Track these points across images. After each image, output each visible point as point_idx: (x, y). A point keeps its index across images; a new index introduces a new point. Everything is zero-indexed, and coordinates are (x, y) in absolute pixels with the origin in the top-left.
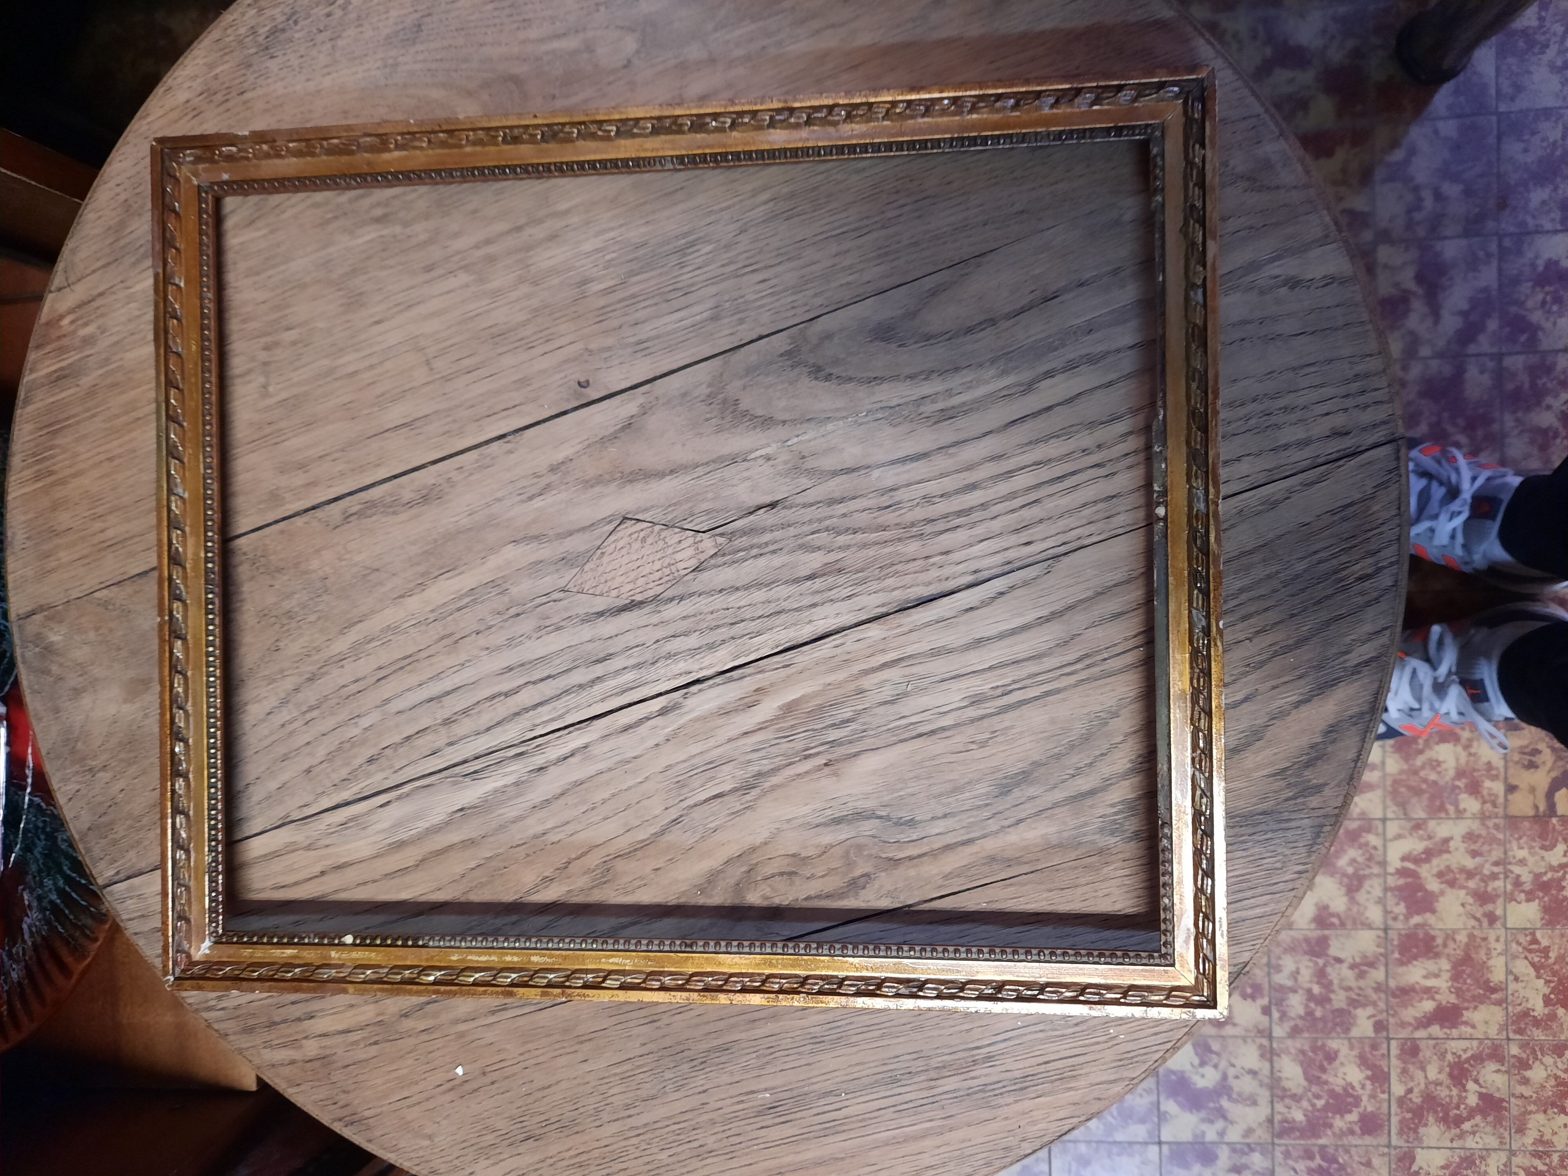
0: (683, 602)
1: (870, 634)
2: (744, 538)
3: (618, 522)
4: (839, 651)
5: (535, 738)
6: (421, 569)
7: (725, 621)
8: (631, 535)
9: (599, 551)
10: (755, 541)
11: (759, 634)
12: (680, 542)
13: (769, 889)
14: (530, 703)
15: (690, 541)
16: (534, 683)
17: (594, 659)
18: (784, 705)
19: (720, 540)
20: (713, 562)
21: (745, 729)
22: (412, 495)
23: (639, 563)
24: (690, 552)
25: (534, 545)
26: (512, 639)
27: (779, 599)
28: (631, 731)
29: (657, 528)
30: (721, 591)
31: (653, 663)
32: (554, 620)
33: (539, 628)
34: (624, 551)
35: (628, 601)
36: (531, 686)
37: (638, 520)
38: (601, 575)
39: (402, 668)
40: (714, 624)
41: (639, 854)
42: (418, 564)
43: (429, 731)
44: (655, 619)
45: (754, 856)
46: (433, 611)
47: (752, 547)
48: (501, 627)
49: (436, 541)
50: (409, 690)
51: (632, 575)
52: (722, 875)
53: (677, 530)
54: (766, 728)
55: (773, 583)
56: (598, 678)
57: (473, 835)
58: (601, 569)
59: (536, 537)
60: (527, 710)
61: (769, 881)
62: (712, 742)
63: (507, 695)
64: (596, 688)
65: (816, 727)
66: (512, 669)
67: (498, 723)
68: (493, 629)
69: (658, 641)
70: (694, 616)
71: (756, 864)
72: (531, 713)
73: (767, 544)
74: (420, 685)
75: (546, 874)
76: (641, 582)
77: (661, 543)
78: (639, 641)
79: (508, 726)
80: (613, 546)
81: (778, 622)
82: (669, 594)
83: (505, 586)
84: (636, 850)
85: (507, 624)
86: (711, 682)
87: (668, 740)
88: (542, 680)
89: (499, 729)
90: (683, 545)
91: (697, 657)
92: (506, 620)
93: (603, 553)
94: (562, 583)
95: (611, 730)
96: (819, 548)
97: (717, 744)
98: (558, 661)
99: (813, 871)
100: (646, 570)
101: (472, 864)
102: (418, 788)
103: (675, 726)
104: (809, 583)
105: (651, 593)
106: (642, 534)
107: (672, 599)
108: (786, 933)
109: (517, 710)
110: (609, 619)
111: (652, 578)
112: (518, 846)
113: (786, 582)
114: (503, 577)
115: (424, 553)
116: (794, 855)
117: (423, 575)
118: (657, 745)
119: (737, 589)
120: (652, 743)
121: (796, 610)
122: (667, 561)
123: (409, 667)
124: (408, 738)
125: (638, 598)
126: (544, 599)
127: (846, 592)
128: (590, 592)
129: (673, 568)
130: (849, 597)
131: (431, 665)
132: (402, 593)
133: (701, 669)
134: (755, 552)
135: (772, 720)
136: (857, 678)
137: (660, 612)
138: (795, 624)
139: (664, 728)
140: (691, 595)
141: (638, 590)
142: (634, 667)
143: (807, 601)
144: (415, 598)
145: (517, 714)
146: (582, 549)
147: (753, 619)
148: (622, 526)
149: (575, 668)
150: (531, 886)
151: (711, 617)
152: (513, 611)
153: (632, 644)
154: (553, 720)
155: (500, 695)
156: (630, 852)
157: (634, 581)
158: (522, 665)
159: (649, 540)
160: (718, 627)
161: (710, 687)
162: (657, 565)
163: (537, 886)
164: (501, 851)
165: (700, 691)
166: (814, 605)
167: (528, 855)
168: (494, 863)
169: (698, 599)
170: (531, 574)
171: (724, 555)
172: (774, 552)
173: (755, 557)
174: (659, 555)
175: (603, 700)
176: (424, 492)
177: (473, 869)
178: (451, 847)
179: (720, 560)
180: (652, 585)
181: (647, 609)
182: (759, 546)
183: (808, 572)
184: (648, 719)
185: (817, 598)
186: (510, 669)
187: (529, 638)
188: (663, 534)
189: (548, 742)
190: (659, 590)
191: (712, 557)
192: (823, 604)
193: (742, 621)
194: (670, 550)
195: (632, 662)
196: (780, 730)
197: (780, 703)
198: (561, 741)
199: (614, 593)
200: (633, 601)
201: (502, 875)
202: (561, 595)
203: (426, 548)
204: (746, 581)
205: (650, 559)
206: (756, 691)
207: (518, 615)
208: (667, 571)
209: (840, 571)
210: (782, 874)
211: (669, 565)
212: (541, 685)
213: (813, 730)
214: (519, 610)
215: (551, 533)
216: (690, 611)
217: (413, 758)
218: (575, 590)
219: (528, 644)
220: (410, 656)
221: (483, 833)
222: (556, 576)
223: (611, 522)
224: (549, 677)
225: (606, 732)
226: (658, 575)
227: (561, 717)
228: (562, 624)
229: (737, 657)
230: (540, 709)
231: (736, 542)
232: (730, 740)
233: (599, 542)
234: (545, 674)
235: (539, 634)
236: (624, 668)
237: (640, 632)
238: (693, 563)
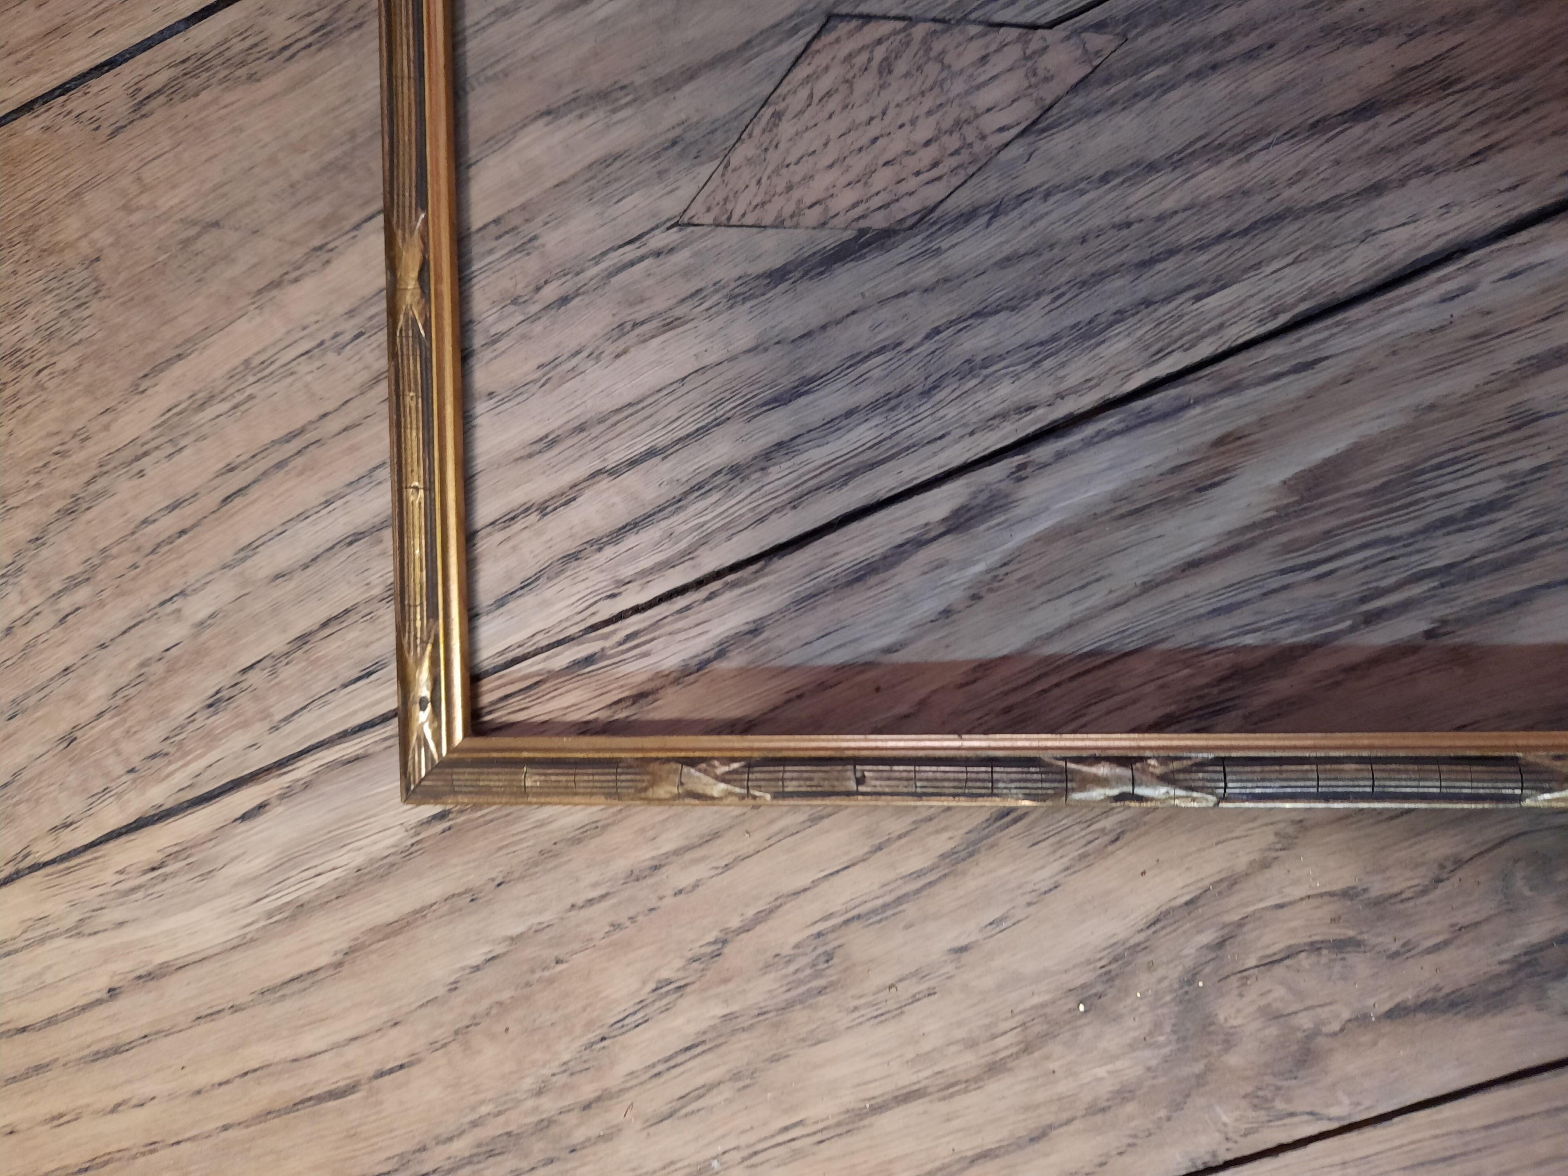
0: (1002, 220)
1: (1549, 252)
2: (1164, 29)
3: (814, 28)
4: (1457, 308)
5: (621, 616)
6: (320, 209)
7: (1124, 256)
8: (849, 57)
9: (768, 112)
10: (1195, 31)
11: (1221, 284)
12: (984, 59)
13: (1280, 992)
14: (602, 525)
15: (1013, 53)
16: (614, 472)
17: (768, 394)
18: (1298, 477)
19: (1097, 41)
20: (1078, 102)
21: (1192, 551)
22: (293, 28)
23: (875, 129)
24: (1013, 83)
25: (596, 118)
26: (554, 363)
27: (1272, 184)
28: (873, 580)
29: (920, 31)
30: (1105, 179)
31: (927, 393)
32: (659, 304)
33: (621, 329)
34: (833, 104)
35: (849, 234)
36: (605, 483)
37: (868, 18)
38: (776, 171)
39: (280, 465)
40: (1090, 269)
41: (910, 910)
42: (314, 198)
43: (353, 617)
44: (927, 273)
45: (1234, 900)
46: (351, 313)
47: (1187, 48)
48: (524, 337)
49: (353, 135)
50: (303, 516)
51: (859, 164)
52: (1143, 959)
53: (973, 30)
54: (1251, 543)
55: (1254, 138)
56: (780, 445)
57: (474, 879)
58: (774, 157)
59: (602, 96)
60: (598, 544)
61: (1279, 970)
62: (1097, 596)
63: (544, 509)
64: (775, 472)
65: (1395, 531)
66: (554, 442)
67: (526, 585)
68: (502, 345)
69: (937, 331)
70: (1034, 252)
71: (1241, 924)
72: (609, 551)
73: (1228, 37)
74: (328, 503)
75: (665, 974)
76: (883, 178)
77: (932, 70)
78: (886, 334)
79: (548, 591)
80: (803, 93)
81: (1273, 247)
82: (963, 200)
83: (528, 230)
84: (900, 900)
85: (538, 327)
86: (1089, 430)
87: (976, 597)
88: (633, 463)
89: (529, 600)
90: (991, 70)
91: (1048, 364)
92: (535, 318)
93: (778, 116)
94: (671, 207)
95: (823, 577)
96: (1381, 30)
97: (1113, 598)
98: (672, 412)
99: (1409, 934)
100: (896, 145)
101: (476, 956)
102: (330, 767)
103: (994, 558)
104: (1358, 129)
105: (911, 205)
106: (880, 53)
107: (968, 217)
108: (1335, 1111)
109: (571, 546)
110: (801, 287)
111: (912, 163)
112: (590, 902)
113: (1291, 135)
114: (523, 207)
115: (325, 169)
116: (1347, 894)
117: (325, 224)
118: (947, 613)
119: (1152, 167)
120: (930, 606)
121: (1326, 206)
122: (952, 114)
123: (300, 461)
124: (303, 640)
125: (878, 221)
126: (630, 252)
127: (1472, 142)
128: (750, 220)
129: (970, 133)
130: (1479, 156)
131: (353, 449)
132: (275, 275)
133: (1061, 396)
134: (1194, 61)
135: (1269, 521)
136: (1514, 383)
137: (938, 252)
138: (1324, 248)
139: (965, 563)
140: (1022, 198)
141: (876, 202)
142: (874, 406)
143: (1356, 180)
144: (308, 285)
145: (574, 556)
146: (722, 109)
147: (1202, 246)
148: (826, 39)
149: (718, 423)
150: (629, 1005)
151: (1077, 253)
152: (551, 292)
153: (866, 345)
154: (669, 564)
155: (526, 510)
156: (885, 907)
157: (864, 178)
158: (581, 428)
159: (901, 66)
160: (1101, 276)
161: (1089, 443)
162: (926, 129)
163: (642, 1004)
164: (546, 917)
165: (1060, 456)
166: (1377, 189)
167: (616, 926)
168: (529, 952)
169: (1043, 208)
170: (593, 191)
171: (1107, 81)
172: (1251, 55)
173: (1198, 75)
174: (928, 102)
175: (795, 503)
176: (321, 16)
177: (477, 968)
178: (420, 914)
179: (1097, 95)
180: (912, 183)
181: (902, 251)
182: (1209, 44)
183: (1351, 99)
184: (918, 543)
185: (1385, 169)
186: (549, 442)
187: (595, 356)
188: (937, 46)
189: (656, 625)
190: (935, 193)
191: (1075, 88)
192: (1403, 183)
193: (1172, 252)
194: (958, 86)
195: (866, 394)
196: (1288, 549)
197: (1289, 471)
198: (692, 618)
199: (812, 216)
200: (862, 232)
201: (551, 981)
202: (674, 236)
203: (330, 156)
204: (1178, 141)
205: (905, 118)
206: (1220, 442)
207: (564, 300)
208: (952, 142)
209: (1446, 84)
210: (1315, 947)
211: (958, 124)
212: (631, 478)
213: (1389, 540)
214: (568, 285)
215: (639, 79)
216: (1023, 240)
217: (318, 688)
218: (708, 219)
219: (594, 373)
220: (302, 431)
221: (496, 873)
222: (658, 189)
223: (795, 30)
224: (651, 453)
225: (807, 587)
226: (928, 155)
227: (688, 554)
228: (678, 312)
229: (1162, 354)
230: (631, 540)
231: (1142, 41)
232: (1149, 586)
233: (766, 88)
234: (640, 447)
235: (621, 345)
236: (849, 414)
237: (885, 313)
238: (1025, 110)
